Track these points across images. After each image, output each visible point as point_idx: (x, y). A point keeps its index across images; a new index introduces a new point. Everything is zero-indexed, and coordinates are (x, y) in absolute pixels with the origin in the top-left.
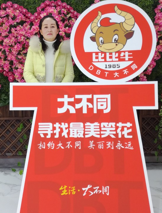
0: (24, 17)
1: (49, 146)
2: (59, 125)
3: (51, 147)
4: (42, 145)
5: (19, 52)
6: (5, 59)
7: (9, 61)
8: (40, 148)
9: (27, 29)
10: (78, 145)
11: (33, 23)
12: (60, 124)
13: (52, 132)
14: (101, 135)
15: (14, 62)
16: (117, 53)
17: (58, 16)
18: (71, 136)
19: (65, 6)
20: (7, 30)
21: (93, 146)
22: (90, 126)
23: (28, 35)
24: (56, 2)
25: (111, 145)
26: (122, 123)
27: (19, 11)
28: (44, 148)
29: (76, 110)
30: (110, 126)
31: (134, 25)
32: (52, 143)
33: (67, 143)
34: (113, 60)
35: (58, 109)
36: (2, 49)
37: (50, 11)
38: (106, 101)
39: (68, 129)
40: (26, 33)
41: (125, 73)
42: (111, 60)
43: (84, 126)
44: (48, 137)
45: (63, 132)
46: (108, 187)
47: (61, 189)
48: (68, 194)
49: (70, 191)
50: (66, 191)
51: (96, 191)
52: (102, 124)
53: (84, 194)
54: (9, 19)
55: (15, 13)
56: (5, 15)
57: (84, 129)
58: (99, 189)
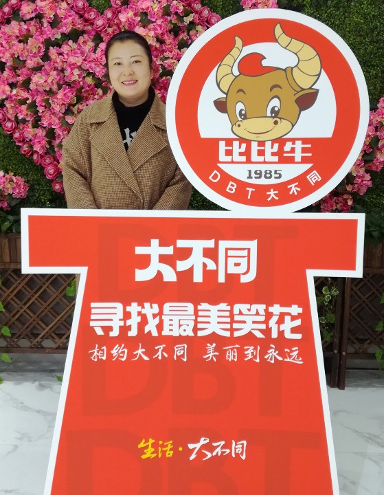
0: (79, 21)
1: (114, 355)
2: (139, 308)
3: (119, 356)
4: (98, 352)
5: (69, 107)
6: (36, 125)
7: (45, 128)
8: (94, 358)
9: (87, 51)
10: (181, 353)
11: (102, 35)
12: (141, 304)
13: (122, 323)
14: (232, 330)
15: (58, 132)
16: (276, 142)
17: (162, 20)
18: (165, 332)
20: (39, 52)
21: (214, 356)
22: (209, 311)
23: (90, 67)
25: (255, 353)
26: (281, 306)
27: (68, 4)
28: (104, 358)
29: (179, 274)
30: (253, 311)
31: (319, 75)
32: (123, 348)
33: (156, 348)
34: (266, 160)
35: (137, 271)
36: (28, 99)
37: (144, 7)
38: (247, 254)
39: (158, 318)
40: (85, 60)
41: (293, 192)
42: (262, 160)
43: (196, 312)
44: (112, 334)
45: (148, 323)
46: (245, 442)
47: (141, 445)
48: (157, 456)
49: (162, 451)
50: (153, 450)
51: (219, 449)
52: (237, 307)
53: (193, 457)
54: (42, 26)
55: (58, 11)
56: (33, 15)
57: (196, 319)
58: (224, 447)
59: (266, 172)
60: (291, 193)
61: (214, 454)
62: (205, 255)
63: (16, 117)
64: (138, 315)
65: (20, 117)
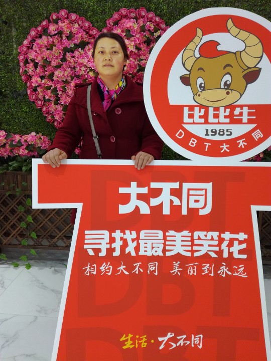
0: (86, 36)
1: (102, 271)
2: (122, 235)
3: (106, 272)
4: (90, 268)
6: (56, 103)
7: (62, 105)
8: (87, 273)
10: (154, 269)
12: (123, 232)
13: (108, 246)
14: (193, 251)
16: (228, 108)
17: (140, 35)
18: (141, 253)
19: (151, 18)
20: (60, 56)
21: (179, 271)
22: (175, 236)
23: (92, 65)
24: (138, 11)
25: (210, 269)
26: (230, 233)
27: (79, 25)
28: (95, 273)
29: (152, 208)
30: (209, 237)
31: (262, 57)
32: (109, 266)
33: (134, 265)
34: (220, 122)
35: (120, 206)
36: (52, 86)
37: (128, 26)
38: (204, 194)
39: (136, 241)
42: (217, 122)
43: (165, 237)
44: (101, 255)
45: (128, 246)
46: (201, 336)
47: (123, 339)
48: (135, 347)
49: (138, 343)
50: (132, 342)
51: (182, 341)
52: (196, 234)
53: (162, 347)
54: (62, 39)
55: (72, 29)
56: (56, 32)
57: (165, 242)
58: (185, 340)
59: (220, 130)
60: (239, 147)
61: (178, 344)
62: (172, 194)
63: (44, 98)
64: (121, 240)
65: (47, 97)
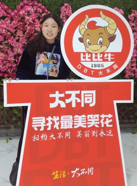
0: (5, 13)
1: (42, 138)
2: (51, 119)
3: (44, 139)
4: (35, 137)
5: (1, 42)
8: (34, 140)
9: (8, 23)
10: (68, 135)
11: (13, 18)
12: (52, 117)
13: (45, 125)
14: (87, 125)
16: (101, 54)
17: (35, 14)
18: (62, 128)
19: (40, 6)
21: (80, 135)
22: (78, 118)
23: (9, 29)
24: (33, 2)
25: (95, 133)
26: (105, 115)
27: (1, 7)
28: (38, 140)
29: (66, 104)
30: (95, 117)
31: (116, 30)
32: (45, 135)
33: (58, 134)
35: (50, 104)
37: (28, 10)
38: (92, 96)
39: (59, 122)
40: (7, 26)
41: (108, 72)
42: (97, 60)
43: (73, 119)
44: (41, 130)
45: (55, 124)
46: (93, 168)
47: (53, 174)
48: (60, 177)
49: (61, 175)
50: (58, 175)
51: (83, 171)
52: (89, 116)
53: (73, 176)
57: (73, 121)
58: (85, 171)
59: (98, 65)
61: (81, 174)
62: (76, 97)
64: (51, 121)
